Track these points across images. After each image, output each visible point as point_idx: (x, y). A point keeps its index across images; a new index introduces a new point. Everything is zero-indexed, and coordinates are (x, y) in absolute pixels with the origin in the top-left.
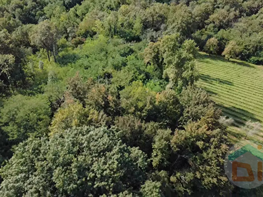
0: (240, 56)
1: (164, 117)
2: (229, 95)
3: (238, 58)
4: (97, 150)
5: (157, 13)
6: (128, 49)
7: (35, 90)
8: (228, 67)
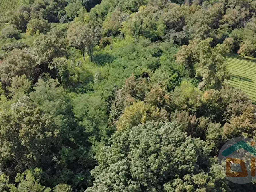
0: (253, 54)
1: (210, 113)
2: (250, 91)
3: (252, 55)
4: (175, 141)
5: (178, 15)
6: (158, 50)
7: (85, 88)
8: (244, 64)
